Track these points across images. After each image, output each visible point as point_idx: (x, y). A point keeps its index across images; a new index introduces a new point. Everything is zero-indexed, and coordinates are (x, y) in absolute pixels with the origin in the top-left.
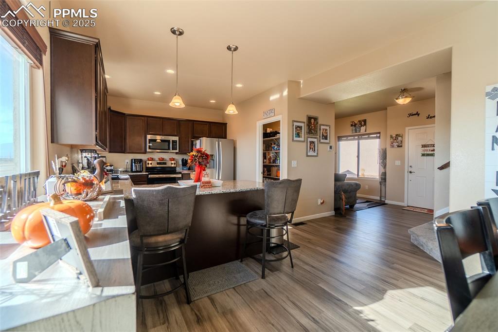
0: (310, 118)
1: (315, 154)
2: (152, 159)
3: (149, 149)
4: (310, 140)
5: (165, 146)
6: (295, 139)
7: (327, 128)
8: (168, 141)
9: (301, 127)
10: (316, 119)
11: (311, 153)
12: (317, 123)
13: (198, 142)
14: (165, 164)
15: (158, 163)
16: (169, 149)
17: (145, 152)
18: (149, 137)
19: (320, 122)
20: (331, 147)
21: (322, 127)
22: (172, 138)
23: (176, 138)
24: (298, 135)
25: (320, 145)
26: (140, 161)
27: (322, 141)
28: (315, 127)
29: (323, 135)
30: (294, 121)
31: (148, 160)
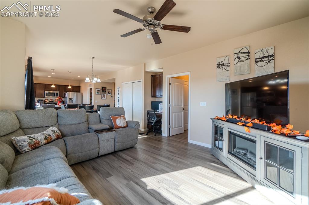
0: (103, 88)
1: (105, 98)
2: (47, 100)
3: (46, 96)
4: (102, 94)
5: (53, 95)
6: (97, 94)
7: (111, 90)
8: (55, 93)
9: (99, 91)
10: (105, 88)
11: (103, 98)
12: (106, 89)
13: (67, 93)
14: (53, 101)
15: (50, 101)
16: (54, 96)
17: (44, 97)
18: (46, 92)
19: (107, 88)
20: (112, 96)
21: (108, 90)
22: (55, 92)
23: (58, 92)
24: (98, 93)
25: (107, 96)
26: (42, 100)
27: (108, 94)
28: (105, 90)
29: (108, 93)
30: (96, 89)
31: (46, 100)
